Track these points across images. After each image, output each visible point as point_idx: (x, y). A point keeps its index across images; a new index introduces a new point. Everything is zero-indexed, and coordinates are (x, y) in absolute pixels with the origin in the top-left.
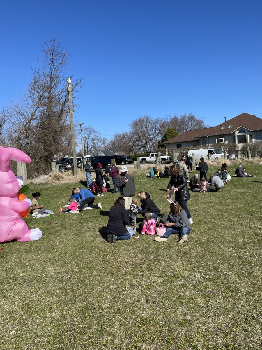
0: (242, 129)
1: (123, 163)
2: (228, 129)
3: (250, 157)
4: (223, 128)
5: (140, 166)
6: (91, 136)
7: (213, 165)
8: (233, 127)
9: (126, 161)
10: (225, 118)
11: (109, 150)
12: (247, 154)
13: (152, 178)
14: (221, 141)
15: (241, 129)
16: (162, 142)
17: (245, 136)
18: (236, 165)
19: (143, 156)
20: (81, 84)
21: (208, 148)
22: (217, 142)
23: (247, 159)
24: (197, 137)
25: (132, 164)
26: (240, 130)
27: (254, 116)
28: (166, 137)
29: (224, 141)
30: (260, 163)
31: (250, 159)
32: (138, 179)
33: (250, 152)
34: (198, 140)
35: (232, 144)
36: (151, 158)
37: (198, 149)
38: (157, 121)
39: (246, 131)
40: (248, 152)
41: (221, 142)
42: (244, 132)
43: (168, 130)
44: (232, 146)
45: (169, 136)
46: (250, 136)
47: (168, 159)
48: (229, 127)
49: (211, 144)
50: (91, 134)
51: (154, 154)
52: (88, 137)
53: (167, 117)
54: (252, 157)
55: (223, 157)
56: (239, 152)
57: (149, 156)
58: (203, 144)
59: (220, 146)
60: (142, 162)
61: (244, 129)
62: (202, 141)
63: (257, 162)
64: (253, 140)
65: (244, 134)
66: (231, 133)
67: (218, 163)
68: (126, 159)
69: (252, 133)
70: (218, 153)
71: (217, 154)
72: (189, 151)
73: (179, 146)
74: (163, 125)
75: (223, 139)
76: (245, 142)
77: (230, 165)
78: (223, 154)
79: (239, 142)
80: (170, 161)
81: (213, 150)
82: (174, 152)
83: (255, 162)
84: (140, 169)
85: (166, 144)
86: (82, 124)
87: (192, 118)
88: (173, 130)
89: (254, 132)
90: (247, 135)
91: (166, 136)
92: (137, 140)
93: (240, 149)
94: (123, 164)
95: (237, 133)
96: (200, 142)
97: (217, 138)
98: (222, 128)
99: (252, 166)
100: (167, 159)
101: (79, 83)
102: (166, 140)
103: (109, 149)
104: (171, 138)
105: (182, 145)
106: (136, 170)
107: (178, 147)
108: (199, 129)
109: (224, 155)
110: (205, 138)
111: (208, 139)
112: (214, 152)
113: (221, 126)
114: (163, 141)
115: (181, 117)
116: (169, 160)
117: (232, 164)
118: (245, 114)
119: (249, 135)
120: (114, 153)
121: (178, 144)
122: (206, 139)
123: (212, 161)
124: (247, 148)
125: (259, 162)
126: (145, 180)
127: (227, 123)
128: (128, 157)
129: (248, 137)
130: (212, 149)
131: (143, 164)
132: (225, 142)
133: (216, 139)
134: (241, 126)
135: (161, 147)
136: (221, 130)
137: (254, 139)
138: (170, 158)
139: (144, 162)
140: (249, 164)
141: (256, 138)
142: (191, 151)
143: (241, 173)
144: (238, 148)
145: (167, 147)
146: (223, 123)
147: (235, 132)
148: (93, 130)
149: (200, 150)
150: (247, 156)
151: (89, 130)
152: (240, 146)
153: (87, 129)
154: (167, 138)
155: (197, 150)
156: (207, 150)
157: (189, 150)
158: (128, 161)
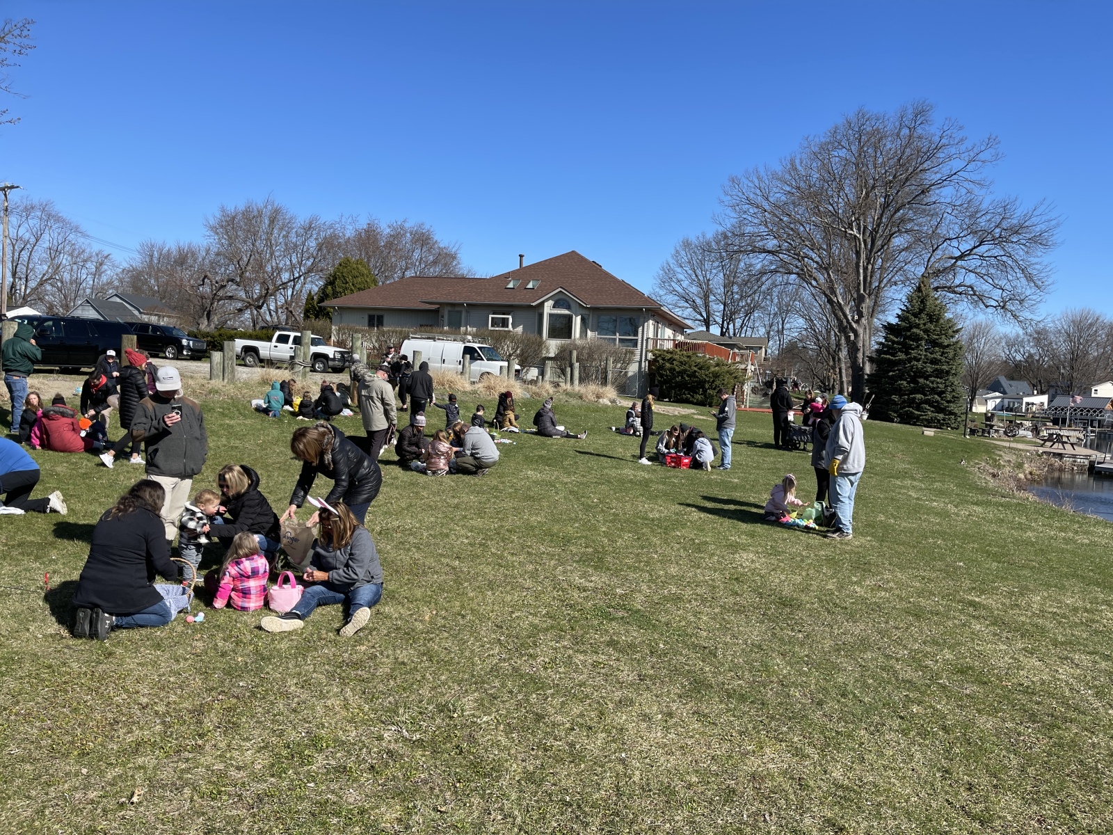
0: (563, 297)
1: (170, 352)
2: (525, 291)
3: (576, 382)
4: (511, 285)
5: (233, 371)
6: (46, 236)
7: (474, 392)
8: (540, 286)
9: (180, 348)
10: (521, 256)
11: (118, 300)
12: (569, 370)
13: (275, 416)
14: (504, 323)
15: (561, 296)
16: (321, 300)
17: (569, 319)
18: (538, 401)
19: (250, 337)
20: (26, 42)
21: (463, 341)
22: (492, 326)
23: (568, 387)
24: (434, 300)
25: (205, 361)
26: (557, 298)
27: (595, 266)
28: (333, 285)
29: (510, 326)
30: (601, 400)
31: (577, 387)
32: (223, 415)
33: (577, 365)
34: (436, 311)
35: (533, 336)
36: (276, 347)
37: (434, 339)
38: (309, 228)
39: (573, 305)
40: (571, 366)
41: (502, 327)
42: (569, 308)
43: (345, 264)
44: (533, 343)
45: (347, 283)
46: (583, 320)
47: (334, 359)
48: (530, 286)
49: (475, 329)
50: (47, 231)
51: (288, 336)
52: (33, 240)
53: (343, 221)
54: (581, 380)
55: (505, 371)
56: (549, 363)
57: (269, 339)
58: (450, 325)
59: (499, 338)
60: (243, 359)
61: (568, 299)
62: (449, 316)
63: (592, 398)
64: (589, 333)
65: (566, 312)
66: (534, 304)
67: (489, 388)
68: (184, 342)
69: (586, 312)
70: (492, 360)
71: (488, 360)
72: (406, 341)
73: (375, 319)
74: (329, 244)
75: (508, 319)
76: (569, 336)
77: (522, 398)
78: (506, 364)
79: (553, 334)
80: (341, 364)
81: (479, 348)
82: (358, 338)
83: (587, 397)
84: (232, 380)
85: (334, 308)
86: (12, 187)
87: (423, 240)
88: (360, 266)
89: (594, 309)
90: (574, 316)
91: (334, 283)
92: (232, 280)
93: (552, 355)
94: (171, 356)
95: (548, 308)
96: (443, 317)
97: (493, 314)
98: (508, 284)
99: (580, 408)
100: (331, 356)
101: (17, 32)
102: (336, 295)
103: (116, 295)
104: (352, 290)
105: (385, 320)
106: (217, 383)
107: (371, 324)
108: (441, 277)
109: (508, 367)
110: (457, 309)
111: (467, 312)
112: (479, 355)
113: (506, 277)
114: (324, 296)
115: (388, 230)
116: (339, 360)
117: (529, 396)
118: (573, 255)
119: (579, 318)
120: (136, 313)
121: (372, 313)
122: (461, 312)
123: (472, 380)
124: (571, 353)
125: (598, 397)
126: (248, 422)
127: (523, 273)
128: (192, 335)
129: (577, 321)
130: (476, 346)
131: (245, 365)
132: (514, 327)
133: (491, 316)
134: (560, 289)
135: (317, 316)
136: (506, 290)
137: (592, 331)
138: (343, 356)
139: (249, 360)
140: (574, 402)
141: (598, 328)
142: (413, 341)
143: (549, 424)
144: (548, 351)
145: (335, 317)
146: (513, 272)
147: (543, 303)
148: (58, 219)
149: (439, 344)
150: (569, 376)
151: (39, 214)
152: (553, 346)
153: (32, 208)
154: (338, 289)
155: (430, 342)
156: (459, 347)
157: (407, 337)
158: (189, 349)
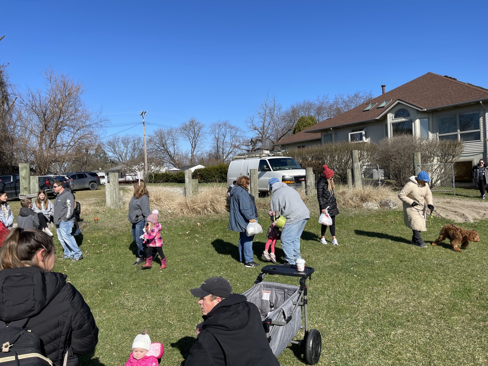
0: (403, 107)
2: (376, 110)
4: (369, 107)
14: (360, 137)
17: (409, 124)
21: (259, 155)
22: (351, 141)
26: (396, 109)
29: (364, 138)
39: (411, 112)
41: (359, 140)
42: (407, 115)
43: (301, 120)
48: (382, 105)
61: (406, 108)
62: (324, 139)
64: (430, 134)
65: (406, 119)
66: (377, 118)
69: (426, 116)
71: (274, 170)
75: (362, 133)
81: (268, 160)
88: (309, 120)
89: (433, 112)
90: (414, 122)
95: (391, 119)
97: (352, 132)
98: (366, 107)
110: (328, 133)
111: (335, 134)
113: (367, 103)
119: (418, 122)
121: (299, 146)
122: (331, 134)
127: (382, 98)
129: (417, 125)
133: (349, 134)
134: (398, 101)
136: (364, 112)
137: (433, 132)
156: (257, 161)
